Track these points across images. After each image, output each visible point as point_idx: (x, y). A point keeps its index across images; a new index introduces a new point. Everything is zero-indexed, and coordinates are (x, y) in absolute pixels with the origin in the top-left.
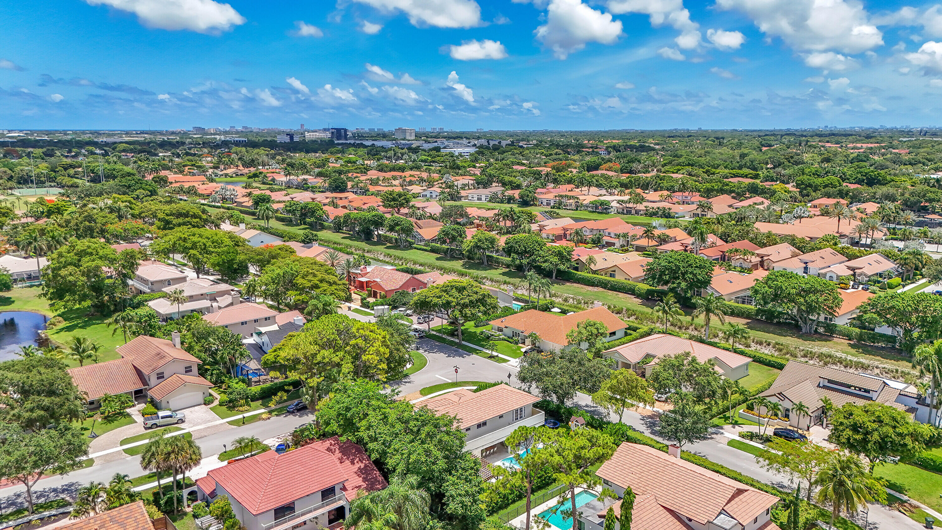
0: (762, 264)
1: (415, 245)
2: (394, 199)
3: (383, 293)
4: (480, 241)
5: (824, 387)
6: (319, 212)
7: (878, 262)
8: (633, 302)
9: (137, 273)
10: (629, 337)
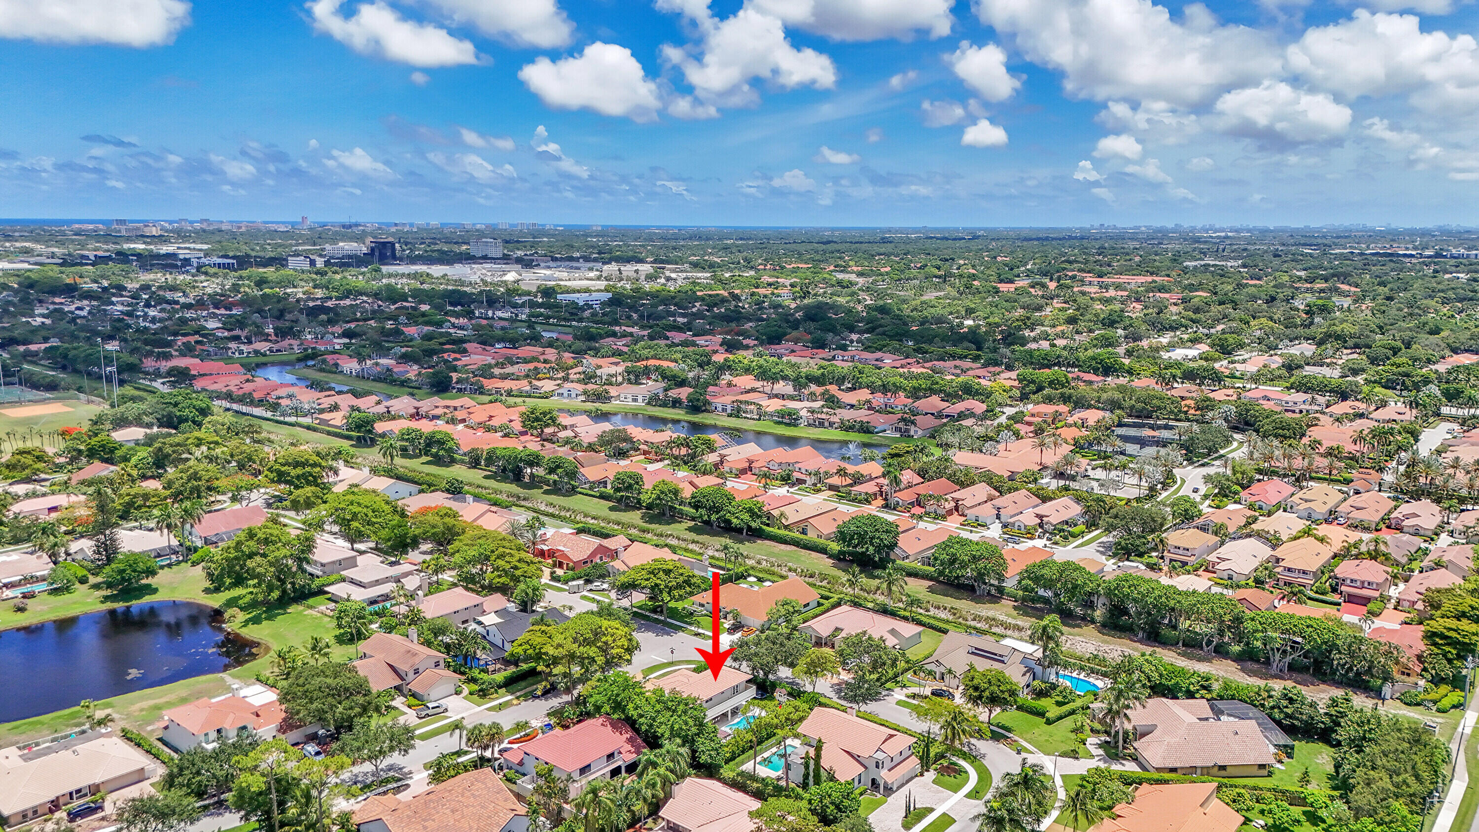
0: (957, 508)
1: (579, 490)
2: (537, 419)
3: (571, 564)
4: (662, 492)
5: (973, 653)
6: (450, 444)
7: (1066, 507)
8: (823, 564)
9: (315, 558)
10: (821, 608)
